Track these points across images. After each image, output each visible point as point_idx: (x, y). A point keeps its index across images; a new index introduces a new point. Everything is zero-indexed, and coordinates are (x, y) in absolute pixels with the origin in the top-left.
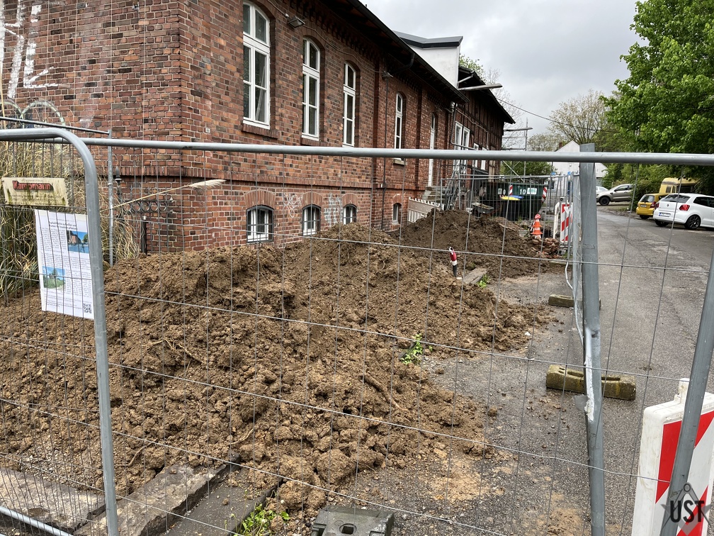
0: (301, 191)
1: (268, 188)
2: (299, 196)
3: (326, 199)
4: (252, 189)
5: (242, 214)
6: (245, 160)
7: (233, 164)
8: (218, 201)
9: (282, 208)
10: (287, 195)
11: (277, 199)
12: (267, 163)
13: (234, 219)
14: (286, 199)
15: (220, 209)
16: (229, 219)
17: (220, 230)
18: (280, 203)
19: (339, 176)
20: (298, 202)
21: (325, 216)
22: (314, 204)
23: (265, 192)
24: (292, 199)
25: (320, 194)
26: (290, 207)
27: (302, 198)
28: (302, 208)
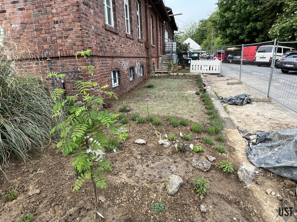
0: (128, 60)
1: (117, 59)
3: (135, 63)
4: (112, 60)
8: (100, 68)
9: (122, 69)
10: (123, 62)
11: (121, 65)
12: (116, 47)
15: (101, 72)
16: (105, 77)
19: (138, 52)
20: (127, 66)
21: (136, 71)
22: (132, 66)
23: (116, 62)
24: (125, 64)
25: (133, 61)
26: (125, 68)
27: (128, 63)
28: (129, 68)
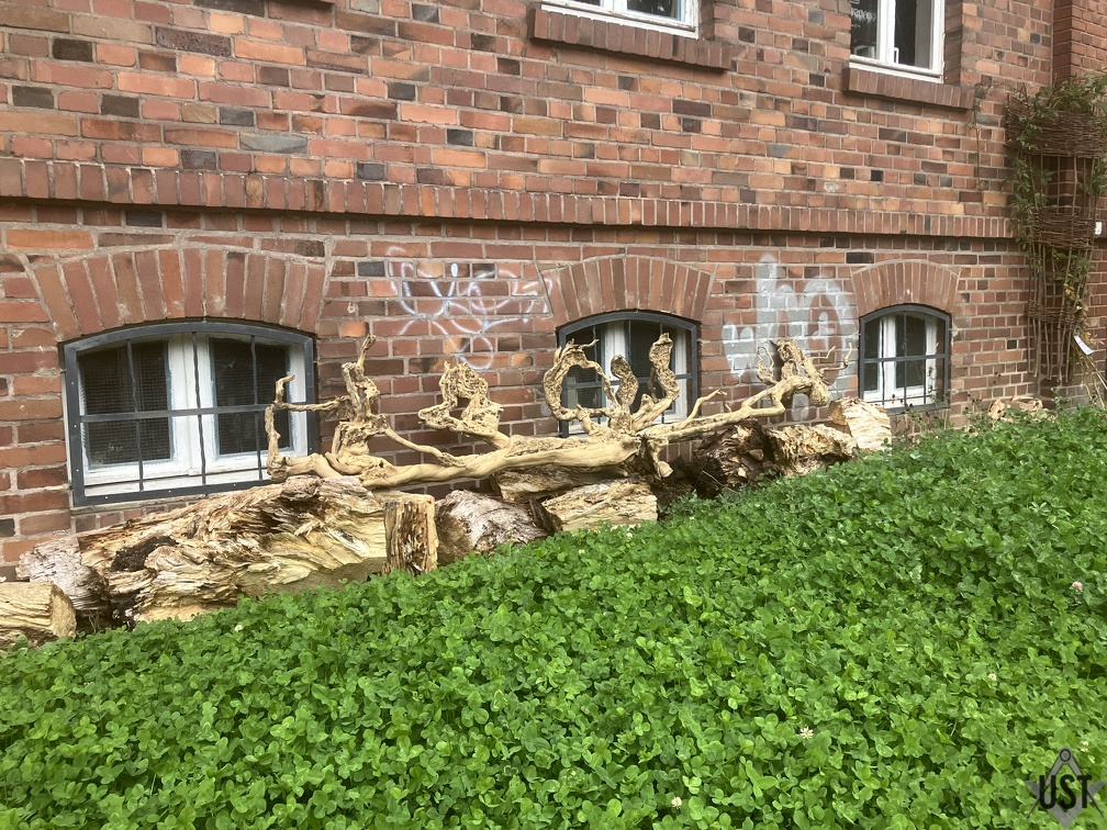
0: (549, 253)
2: (530, 274)
3: (732, 286)
5: (18, 364)
6: (31, 97)
10: (432, 269)
12: (245, 119)
14: (419, 289)
18: (380, 309)
19: (830, 189)
20: (526, 303)
21: (731, 358)
22: (650, 306)
23: (239, 256)
24: (473, 286)
25: (689, 265)
26: (463, 323)
27: (555, 284)
28: (558, 329)
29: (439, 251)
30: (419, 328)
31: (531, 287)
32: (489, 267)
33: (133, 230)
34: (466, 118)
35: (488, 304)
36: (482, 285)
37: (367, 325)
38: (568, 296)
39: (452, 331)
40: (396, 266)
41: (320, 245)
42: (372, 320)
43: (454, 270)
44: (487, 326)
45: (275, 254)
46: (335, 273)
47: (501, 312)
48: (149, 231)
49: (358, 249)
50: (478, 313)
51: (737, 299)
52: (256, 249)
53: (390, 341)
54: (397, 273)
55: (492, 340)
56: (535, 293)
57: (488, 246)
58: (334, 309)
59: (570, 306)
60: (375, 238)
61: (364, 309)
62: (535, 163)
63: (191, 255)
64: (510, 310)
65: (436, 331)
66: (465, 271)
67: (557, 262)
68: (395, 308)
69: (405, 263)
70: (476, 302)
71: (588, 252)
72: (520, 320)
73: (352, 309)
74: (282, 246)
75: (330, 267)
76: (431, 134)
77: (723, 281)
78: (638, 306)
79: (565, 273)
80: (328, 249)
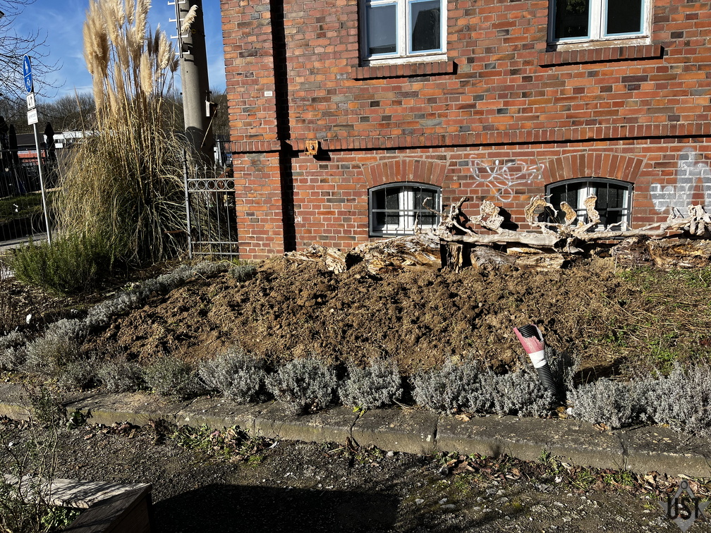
0: (543, 154)
1: (424, 155)
2: (533, 162)
3: (662, 165)
4: (381, 158)
5: (359, 194)
6: (365, 119)
7: (335, 129)
8: (309, 178)
9: (467, 185)
10: (485, 163)
11: (453, 171)
12: (423, 116)
13: (343, 201)
14: (482, 170)
15: (313, 187)
16: (329, 200)
17: (313, 214)
18: (465, 177)
20: (530, 175)
21: (656, 201)
22: (600, 175)
23: (418, 161)
24: (505, 168)
25: (628, 155)
26: (498, 183)
27: (546, 166)
28: (546, 186)
29: (490, 155)
30: (481, 185)
31: (533, 168)
32: (512, 161)
33: (388, 155)
34: (506, 104)
35: (511, 175)
36: (509, 168)
37: (460, 184)
38: (552, 171)
39: (495, 186)
40: (473, 162)
41: (445, 156)
42: (462, 182)
43: (497, 162)
44: (510, 184)
45: (430, 160)
46: (450, 166)
47: (517, 178)
48: (392, 155)
49: (459, 157)
50: (507, 179)
51: (662, 171)
52: (424, 159)
53: (469, 189)
54: (473, 164)
55: (513, 190)
56: (535, 171)
57: (513, 153)
58: (449, 178)
59: (553, 175)
60: (465, 152)
61: (459, 178)
62: (538, 117)
63: (404, 162)
64: (523, 177)
65: (487, 186)
66: (501, 163)
67: (547, 157)
68: (472, 177)
69: (476, 161)
70: (506, 175)
71: (564, 152)
72: (527, 182)
73: (455, 178)
74: (432, 157)
75: (448, 164)
76: (490, 112)
77: (653, 162)
78: (593, 175)
79: (551, 162)
80: (448, 157)
